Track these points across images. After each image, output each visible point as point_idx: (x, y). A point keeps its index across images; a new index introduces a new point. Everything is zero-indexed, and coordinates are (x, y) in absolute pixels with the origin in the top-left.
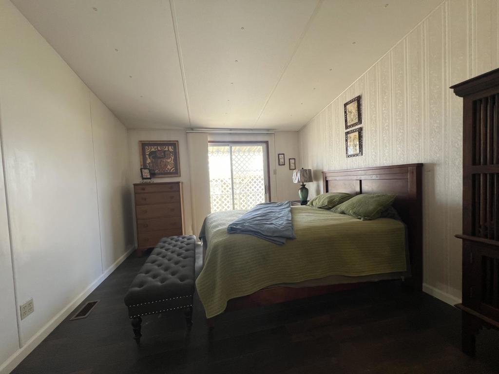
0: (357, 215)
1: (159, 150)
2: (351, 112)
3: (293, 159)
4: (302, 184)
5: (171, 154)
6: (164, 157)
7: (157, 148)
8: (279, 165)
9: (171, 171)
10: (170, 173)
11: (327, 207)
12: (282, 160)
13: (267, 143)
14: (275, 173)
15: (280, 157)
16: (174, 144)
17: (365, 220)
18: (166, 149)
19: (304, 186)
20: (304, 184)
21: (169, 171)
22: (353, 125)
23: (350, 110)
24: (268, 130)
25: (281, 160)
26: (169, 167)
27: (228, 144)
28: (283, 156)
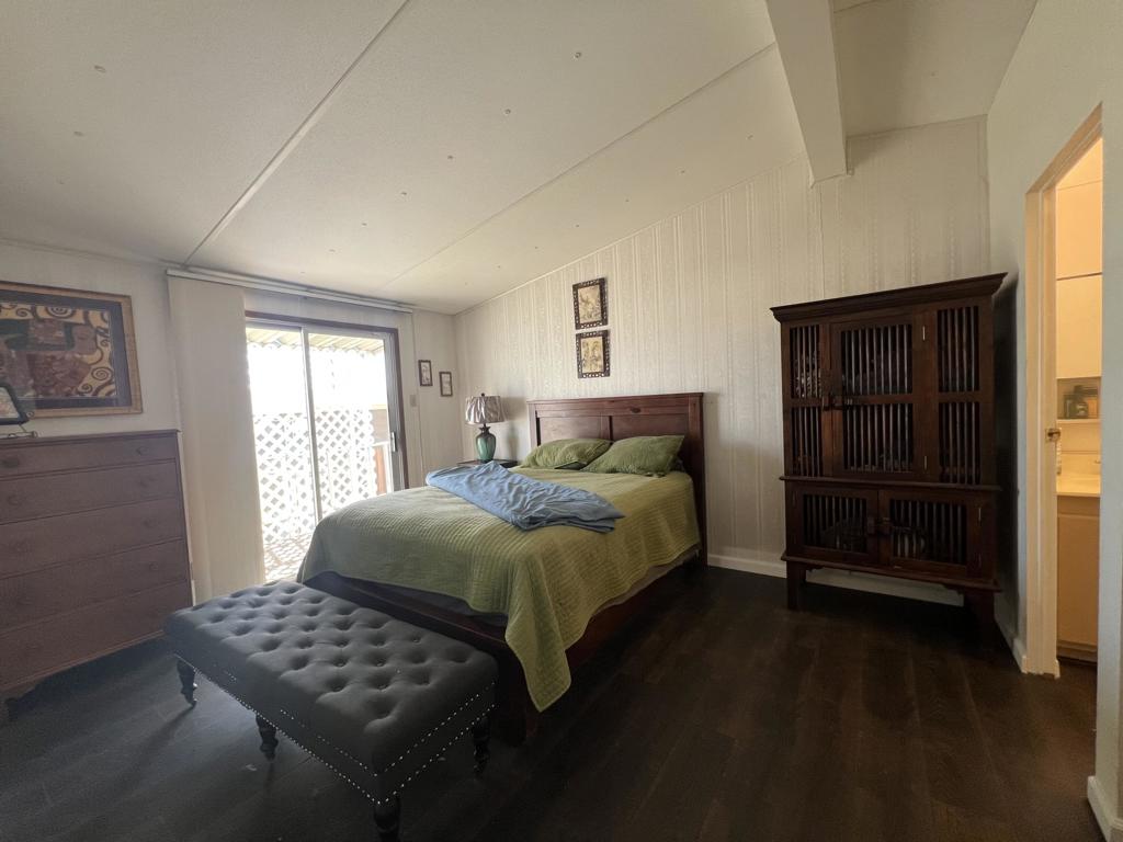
0: (644, 471)
1: (42, 321)
2: (587, 302)
3: (447, 373)
4: (482, 426)
5: (100, 338)
6: (70, 342)
7: (33, 311)
8: (421, 385)
9: (102, 394)
10: (95, 403)
11: (574, 466)
12: (426, 375)
13: (394, 332)
14: (413, 402)
15: (423, 368)
16: (116, 308)
17: (660, 476)
18: (79, 318)
19: (486, 429)
20: (488, 425)
21: (89, 395)
22: (591, 324)
23: (584, 297)
24: (399, 303)
25: (424, 374)
26: (88, 380)
27: (297, 324)
28: (427, 365)
